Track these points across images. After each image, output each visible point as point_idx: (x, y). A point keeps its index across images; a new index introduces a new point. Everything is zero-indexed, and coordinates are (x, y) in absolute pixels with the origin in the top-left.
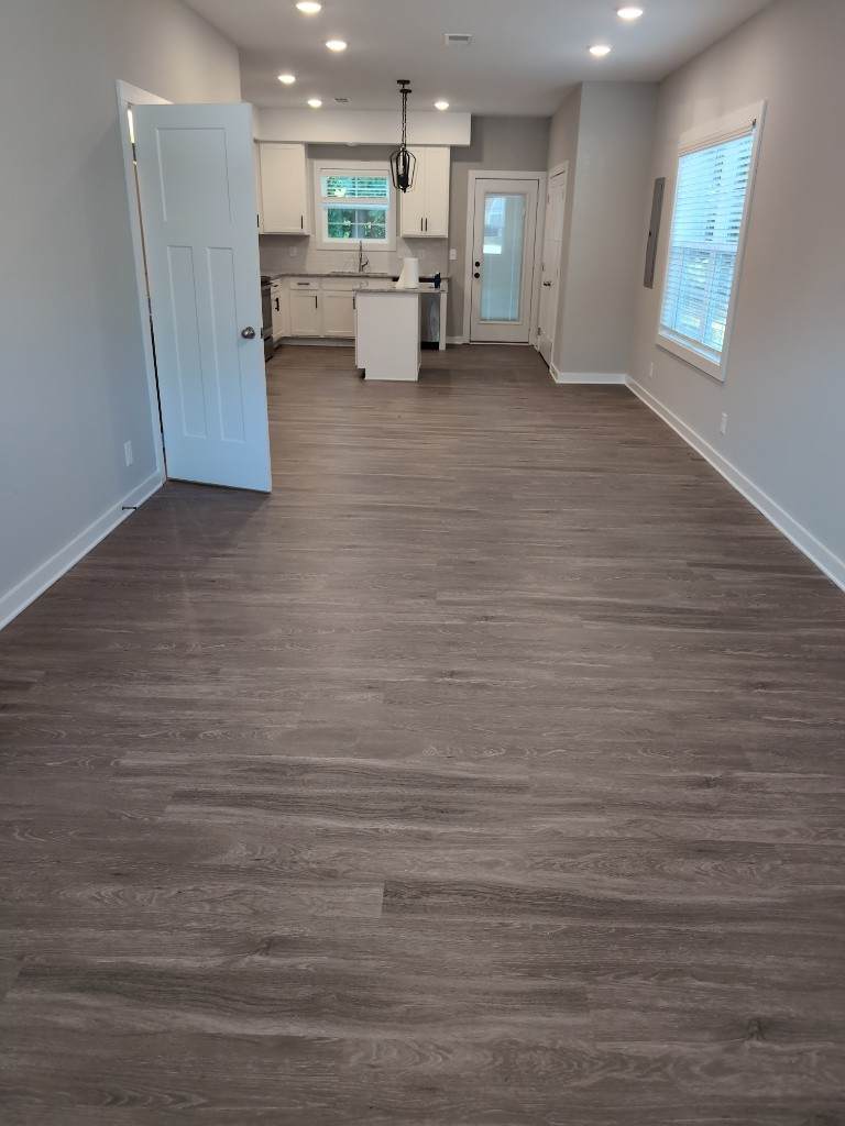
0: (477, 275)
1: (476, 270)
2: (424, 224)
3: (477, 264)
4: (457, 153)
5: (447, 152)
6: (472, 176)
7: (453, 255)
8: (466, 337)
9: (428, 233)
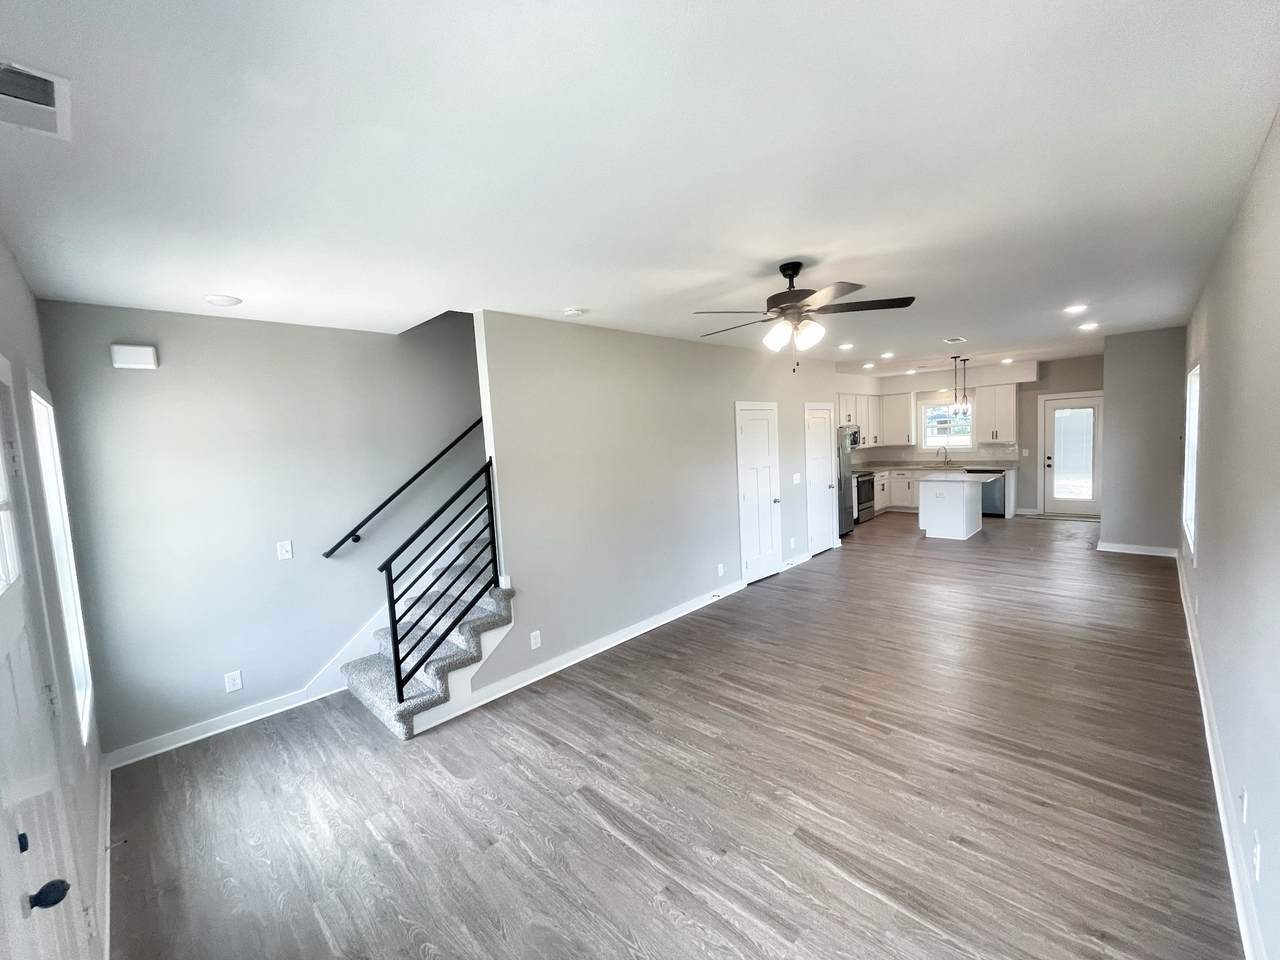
2: (995, 435)
3: (1049, 458)
5: (1013, 388)
6: (1041, 399)
7: (1026, 453)
8: (1040, 510)
9: (998, 441)
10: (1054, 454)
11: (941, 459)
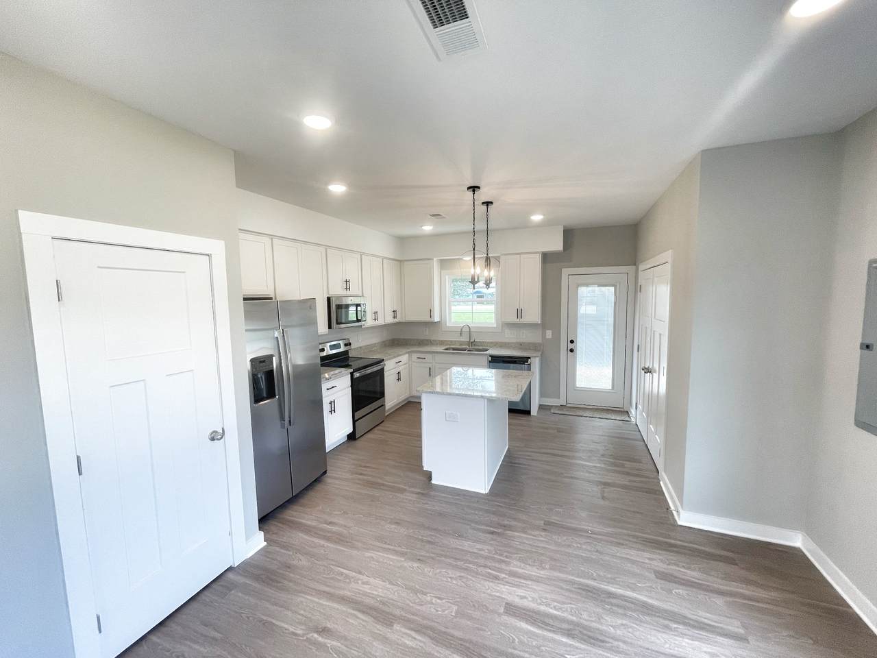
0: (572, 351)
1: (571, 346)
2: (520, 313)
3: (572, 342)
4: (546, 257)
5: (539, 258)
6: (565, 272)
7: (549, 334)
8: (562, 401)
9: (523, 320)
10: (576, 336)
11: (465, 338)
